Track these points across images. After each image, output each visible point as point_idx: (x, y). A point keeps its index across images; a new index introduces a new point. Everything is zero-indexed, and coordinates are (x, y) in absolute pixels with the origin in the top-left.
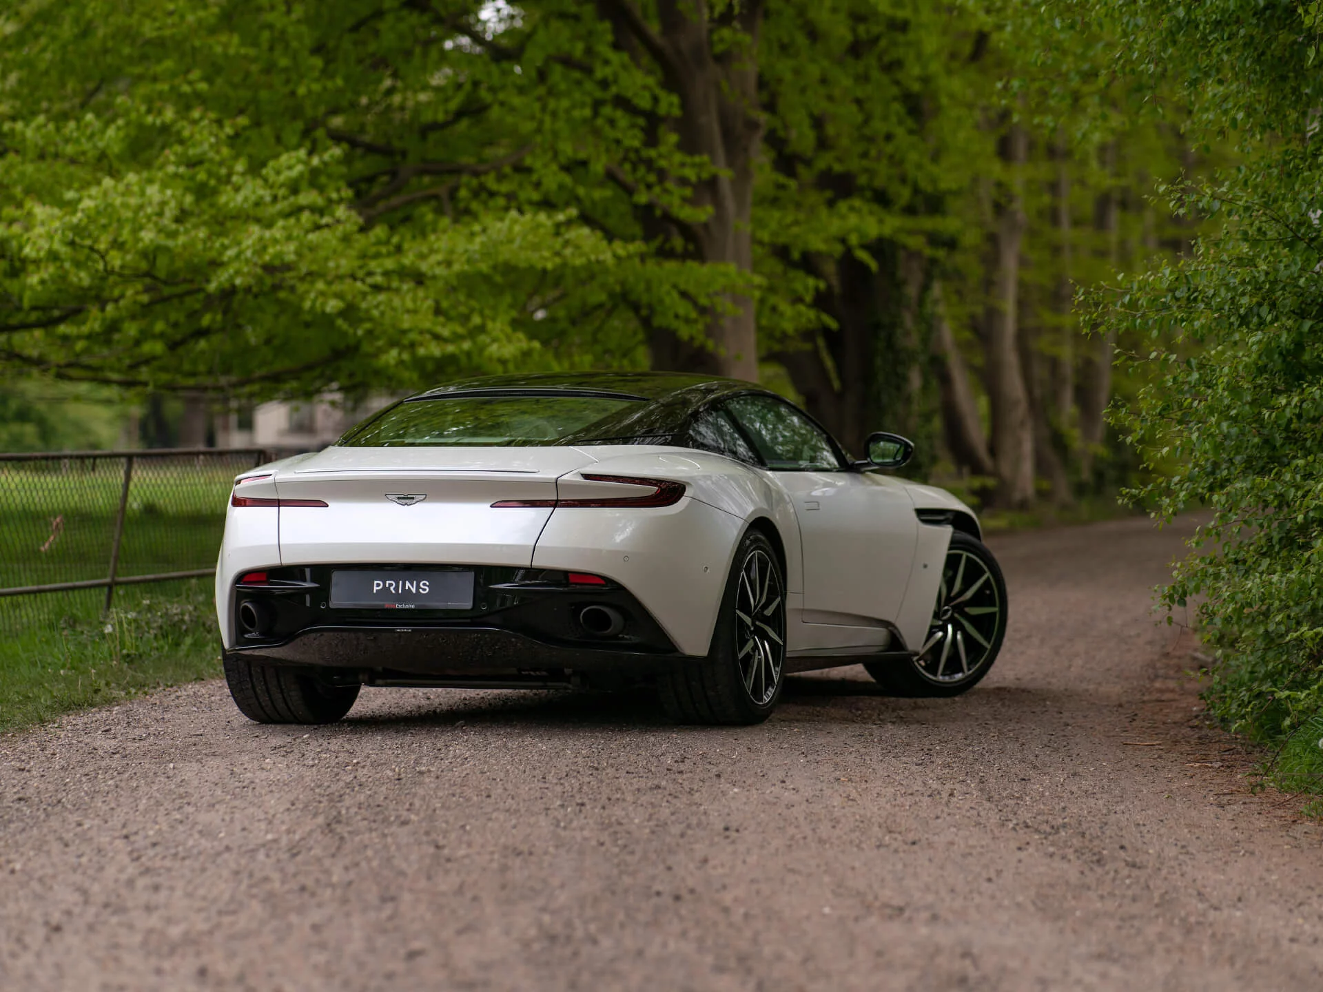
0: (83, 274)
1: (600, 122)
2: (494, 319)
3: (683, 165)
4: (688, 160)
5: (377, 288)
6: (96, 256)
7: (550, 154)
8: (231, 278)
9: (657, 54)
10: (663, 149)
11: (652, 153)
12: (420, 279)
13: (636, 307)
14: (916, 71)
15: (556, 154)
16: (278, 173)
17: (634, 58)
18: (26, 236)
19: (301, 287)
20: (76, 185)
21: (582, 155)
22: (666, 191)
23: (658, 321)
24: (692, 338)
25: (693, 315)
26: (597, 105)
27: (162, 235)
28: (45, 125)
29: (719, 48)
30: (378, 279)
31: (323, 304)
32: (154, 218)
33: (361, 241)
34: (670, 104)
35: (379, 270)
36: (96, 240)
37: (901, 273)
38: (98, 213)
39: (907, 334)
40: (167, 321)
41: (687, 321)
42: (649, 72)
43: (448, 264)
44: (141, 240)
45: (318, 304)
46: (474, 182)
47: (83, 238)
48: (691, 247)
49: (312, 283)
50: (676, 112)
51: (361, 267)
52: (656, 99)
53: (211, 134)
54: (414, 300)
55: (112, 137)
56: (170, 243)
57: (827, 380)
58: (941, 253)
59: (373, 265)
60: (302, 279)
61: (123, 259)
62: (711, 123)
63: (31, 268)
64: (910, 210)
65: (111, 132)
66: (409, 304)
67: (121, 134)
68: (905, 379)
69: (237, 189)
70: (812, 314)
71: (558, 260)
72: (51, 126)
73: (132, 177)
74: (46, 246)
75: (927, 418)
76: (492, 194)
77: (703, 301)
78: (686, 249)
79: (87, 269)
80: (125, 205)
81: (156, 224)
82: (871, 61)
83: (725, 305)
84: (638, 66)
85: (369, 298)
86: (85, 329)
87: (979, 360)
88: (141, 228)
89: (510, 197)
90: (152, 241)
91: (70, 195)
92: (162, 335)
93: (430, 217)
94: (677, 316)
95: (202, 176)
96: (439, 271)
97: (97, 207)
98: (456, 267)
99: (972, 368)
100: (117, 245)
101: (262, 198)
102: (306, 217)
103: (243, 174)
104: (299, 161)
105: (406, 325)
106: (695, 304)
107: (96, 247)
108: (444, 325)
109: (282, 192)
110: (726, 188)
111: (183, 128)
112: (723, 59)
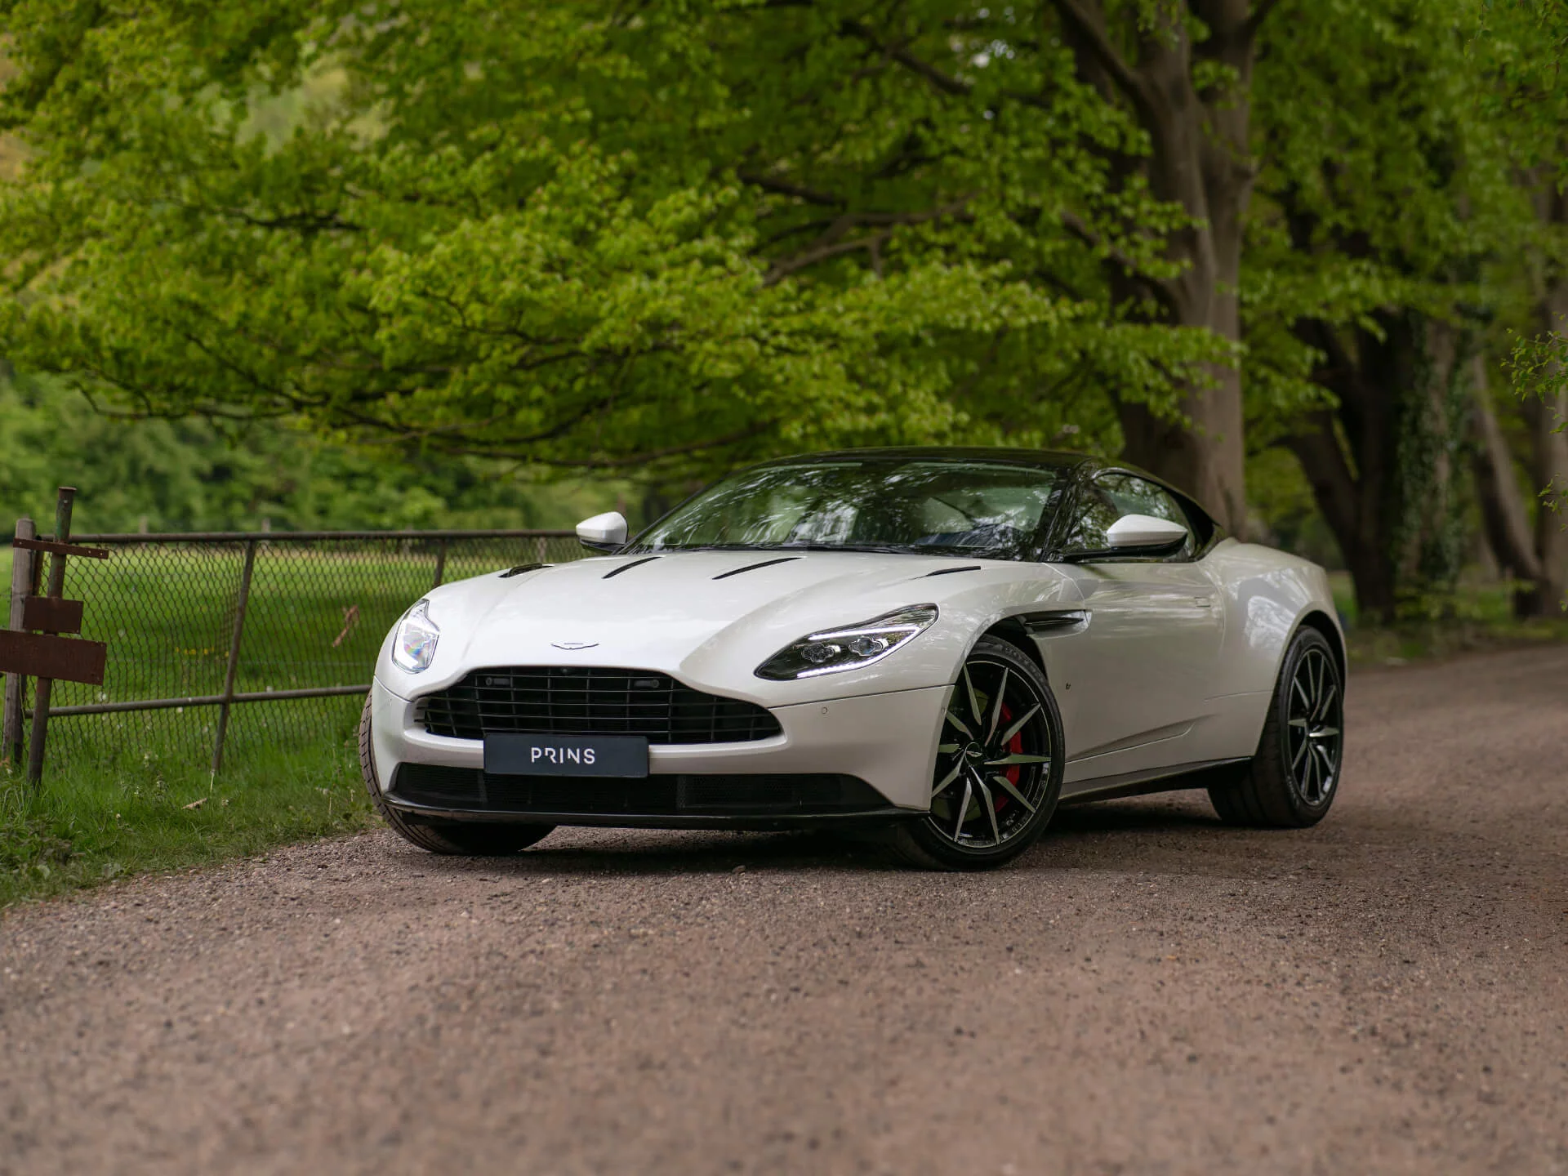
0: (438, 330)
1: (1057, 164)
2: (917, 386)
3: (1150, 213)
4: (1158, 208)
5: (781, 350)
6: (453, 310)
7: (997, 201)
8: (606, 336)
9: (1128, 88)
10: (1128, 195)
11: (1115, 200)
12: (834, 340)
13: (1102, 378)
14: (1437, 115)
15: (1003, 199)
16: (665, 214)
17: (1101, 91)
18: (375, 286)
19: (690, 347)
20: (436, 228)
21: (1035, 201)
22: (1134, 244)
23: (1125, 395)
24: (1167, 415)
25: (1166, 387)
26: (1056, 144)
27: (526, 287)
28: (402, 158)
29: (1201, 84)
30: (783, 340)
31: (713, 366)
32: (520, 266)
33: (768, 298)
34: (1140, 141)
35: (785, 329)
36: (453, 290)
37: (1428, 350)
38: (455, 258)
39: (1435, 417)
40: (545, 386)
41: (1161, 394)
42: (1120, 108)
43: (865, 323)
44: (502, 291)
45: (706, 367)
46: (909, 231)
47: (436, 288)
48: (1165, 311)
49: (701, 342)
50: (1146, 151)
51: (765, 326)
52: (1123, 138)
53: (592, 171)
54: (823, 364)
55: (480, 172)
56: (536, 295)
57: (1344, 469)
58: (1476, 327)
59: (778, 323)
60: (692, 338)
61: (484, 312)
62: (1190, 169)
63: (383, 322)
64: (1440, 279)
65: (476, 167)
66: (816, 368)
67: (489, 170)
68: (1432, 469)
69: (617, 234)
70: (1311, 390)
71: (997, 321)
72: (408, 160)
73: (496, 220)
74: (395, 296)
75: (1458, 511)
76: (929, 247)
77: (1177, 372)
78: (1158, 312)
79: (444, 323)
80: (487, 251)
81: (521, 273)
82: (1390, 103)
83: (1202, 377)
84: (1108, 101)
85: (773, 361)
86: (446, 393)
87: (1527, 450)
88: (504, 277)
89: (949, 249)
90: (514, 293)
91: (427, 238)
92: (539, 402)
93: (853, 271)
94: (1147, 388)
95: (579, 219)
96: (857, 332)
97: (453, 252)
98: (875, 327)
99: (1518, 458)
100: (478, 296)
101: (646, 244)
102: (696, 265)
103: (627, 219)
104: (690, 203)
105: (812, 393)
106: (1168, 376)
107: (453, 299)
108: (857, 393)
109: (671, 238)
110: (1206, 243)
111: (559, 163)
112: (1207, 95)
